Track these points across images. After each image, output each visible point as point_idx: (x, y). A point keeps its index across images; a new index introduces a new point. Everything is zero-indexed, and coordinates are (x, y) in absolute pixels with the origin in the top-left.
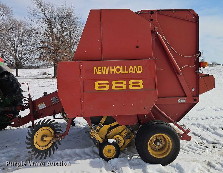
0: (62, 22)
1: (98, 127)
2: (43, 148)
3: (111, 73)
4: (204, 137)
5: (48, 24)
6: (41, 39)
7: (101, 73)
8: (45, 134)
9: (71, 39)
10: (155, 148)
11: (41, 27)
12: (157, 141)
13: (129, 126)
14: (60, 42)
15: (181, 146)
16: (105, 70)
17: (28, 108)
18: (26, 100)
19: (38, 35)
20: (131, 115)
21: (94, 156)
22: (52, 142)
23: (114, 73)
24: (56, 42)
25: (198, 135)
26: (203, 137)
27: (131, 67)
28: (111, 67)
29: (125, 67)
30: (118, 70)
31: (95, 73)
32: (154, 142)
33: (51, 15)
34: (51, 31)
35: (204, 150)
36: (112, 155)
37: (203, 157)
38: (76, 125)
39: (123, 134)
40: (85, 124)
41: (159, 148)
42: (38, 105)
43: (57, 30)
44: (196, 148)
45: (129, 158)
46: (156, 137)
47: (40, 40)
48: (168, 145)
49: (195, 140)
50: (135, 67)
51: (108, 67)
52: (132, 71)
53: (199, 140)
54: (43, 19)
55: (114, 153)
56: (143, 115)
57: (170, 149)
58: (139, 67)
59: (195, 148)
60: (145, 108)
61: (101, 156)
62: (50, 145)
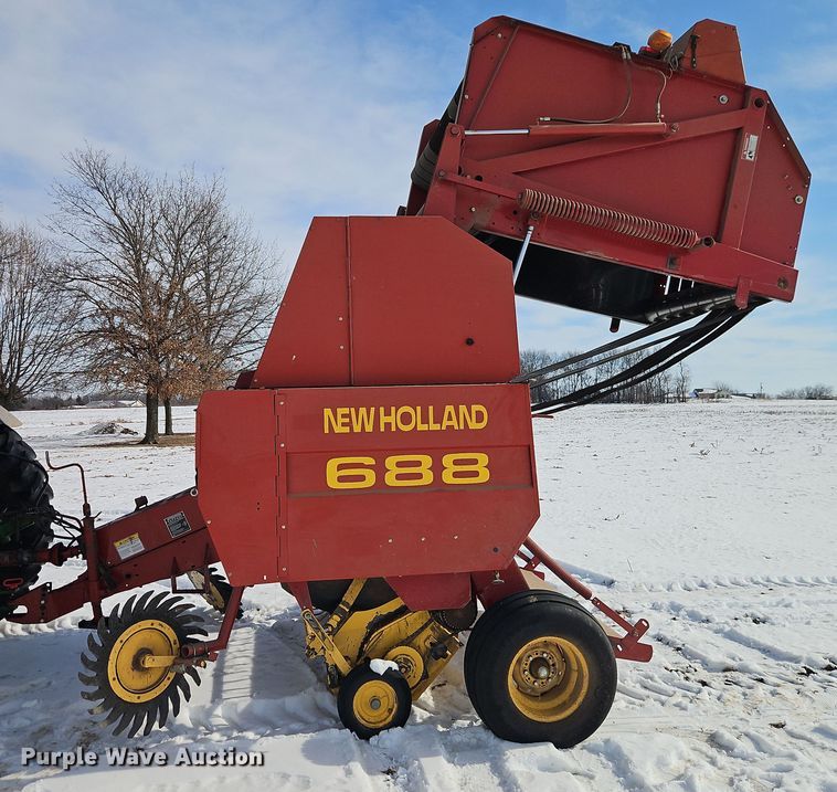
0: (179, 239)
1: (335, 616)
2: (139, 698)
3: (383, 429)
4: (694, 650)
5: (127, 245)
6: (98, 299)
7: (347, 430)
8: (145, 646)
9: (210, 299)
10: (533, 689)
11: (99, 257)
12: (538, 663)
13: (442, 611)
14: (172, 312)
15: (618, 681)
16: (363, 420)
17: (81, 556)
18: (72, 526)
19: (89, 286)
20: (449, 576)
21: (320, 722)
22: (172, 675)
23: (393, 429)
24: (155, 311)
25: (673, 643)
26: (691, 651)
27: (449, 408)
28: (382, 409)
29: (431, 408)
30: (406, 419)
31: (327, 431)
32: (527, 667)
33: (139, 214)
34: (138, 270)
35: (694, 695)
36: (384, 716)
37: (692, 716)
38: (245, 615)
39: (420, 640)
40: (278, 613)
41: (547, 689)
42: (117, 544)
43: (159, 268)
44: (670, 689)
45: (441, 729)
46: (532, 649)
47: (97, 303)
48: (574, 676)
49: (664, 659)
50: (463, 408)
51: (373, 409)
52: (454, 422)
53: (677, 660)
54: (111, 227)
55: (390, 710)
56: (491, 575)
57: (584, 690)
58: (475, 408)
59: (664, 686)
60: (495, 550)
61: (347, 720)
62: (166, 683)
